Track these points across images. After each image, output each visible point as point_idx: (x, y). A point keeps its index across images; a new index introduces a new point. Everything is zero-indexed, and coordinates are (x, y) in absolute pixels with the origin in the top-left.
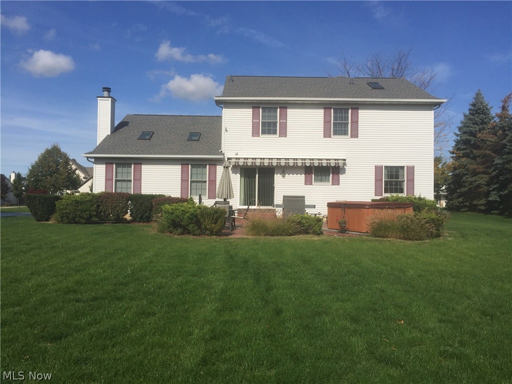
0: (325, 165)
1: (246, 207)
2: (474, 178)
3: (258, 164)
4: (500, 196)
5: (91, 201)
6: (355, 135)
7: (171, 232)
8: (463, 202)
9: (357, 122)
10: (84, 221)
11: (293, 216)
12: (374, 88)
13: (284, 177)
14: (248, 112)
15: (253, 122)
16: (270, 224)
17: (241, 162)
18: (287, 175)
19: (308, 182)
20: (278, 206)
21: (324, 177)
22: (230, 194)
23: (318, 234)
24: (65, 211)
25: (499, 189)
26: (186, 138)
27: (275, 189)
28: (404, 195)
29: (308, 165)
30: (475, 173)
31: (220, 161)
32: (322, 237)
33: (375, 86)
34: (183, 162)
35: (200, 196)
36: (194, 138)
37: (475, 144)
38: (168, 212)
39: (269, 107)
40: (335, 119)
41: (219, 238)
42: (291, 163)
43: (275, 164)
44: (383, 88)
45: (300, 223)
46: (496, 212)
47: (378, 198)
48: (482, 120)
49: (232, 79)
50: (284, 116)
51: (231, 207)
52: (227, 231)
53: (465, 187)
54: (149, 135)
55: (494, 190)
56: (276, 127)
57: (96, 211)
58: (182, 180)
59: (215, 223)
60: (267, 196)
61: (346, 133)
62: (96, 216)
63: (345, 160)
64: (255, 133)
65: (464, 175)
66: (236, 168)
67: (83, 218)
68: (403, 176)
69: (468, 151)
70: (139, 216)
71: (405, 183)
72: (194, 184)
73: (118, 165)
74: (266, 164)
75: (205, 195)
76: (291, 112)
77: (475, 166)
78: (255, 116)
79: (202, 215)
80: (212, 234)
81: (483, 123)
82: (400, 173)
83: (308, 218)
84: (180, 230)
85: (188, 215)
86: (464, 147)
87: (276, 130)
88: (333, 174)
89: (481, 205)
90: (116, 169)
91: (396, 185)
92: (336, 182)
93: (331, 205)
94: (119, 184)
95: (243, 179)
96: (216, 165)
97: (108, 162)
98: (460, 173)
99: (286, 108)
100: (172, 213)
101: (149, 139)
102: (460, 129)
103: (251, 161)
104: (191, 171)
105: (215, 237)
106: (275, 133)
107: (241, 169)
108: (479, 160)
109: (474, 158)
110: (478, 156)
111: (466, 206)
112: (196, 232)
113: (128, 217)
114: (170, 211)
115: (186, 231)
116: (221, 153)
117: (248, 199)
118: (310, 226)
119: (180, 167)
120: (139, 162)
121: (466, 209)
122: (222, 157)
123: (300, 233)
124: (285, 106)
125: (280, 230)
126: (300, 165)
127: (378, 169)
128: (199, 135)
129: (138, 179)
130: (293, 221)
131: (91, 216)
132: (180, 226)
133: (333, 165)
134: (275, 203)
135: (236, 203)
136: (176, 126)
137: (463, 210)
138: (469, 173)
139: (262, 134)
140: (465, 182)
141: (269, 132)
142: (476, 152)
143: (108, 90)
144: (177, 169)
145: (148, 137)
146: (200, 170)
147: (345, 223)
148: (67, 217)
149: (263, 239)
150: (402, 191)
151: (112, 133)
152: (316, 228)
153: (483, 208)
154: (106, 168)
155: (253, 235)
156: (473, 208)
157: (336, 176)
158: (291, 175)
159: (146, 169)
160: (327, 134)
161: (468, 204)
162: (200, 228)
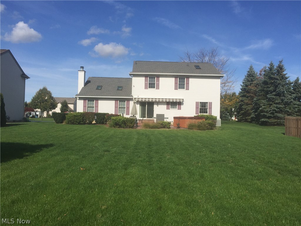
0: (175, 101)
1: (142, 119)
2: (246, 107)
3: (147, 101)
4: (255, 115)
5: (80, 115)
6: (187, 89)
7: (114, 127)
8: (242, 118)
9: (189, 83)
10: (77, 123)
11: (160, 122)
12: (197, 69)
13: (158, 106)
14: (143, 79)
15: (145, 83)
16: (151, 124)
17: (140, 100)
18: (159, 105)
19: (168, 108)
20: (154, 118)
21: (174, 106)
22: (136, 113)
23: (169, 128)
24: (70, 119)
25: (255, 112)
26: (117, 89)
27: (154, 111)
28: (208, 114)
29: (168, 101)
30: (247, 104)
31: (131, 99)
32: (170, 129)
33: (197, 67)
34: (116, 100)
35: (123, 113)
36: (120, 89)
37: (248, 91)
38: (114, 120)
39: (152, 77)
40: (180, 82)
41: (133, 129)
42: (161, 100)
43: (154, 101)
44: (201, 69)
45: (162, 124)
46: (254, 122)
47: (196, 115)
48: (252, 80)
49: (136, 63)
50: (158, 81)
51: (136, 118)
52: (135, 127)
53: (243, 110)
54: (100, 87)
55: (253, 112)
56: (155, 85)
57: (82, 119)
58: (115, 107)
59: (131, 124)
60: (151, 114)
61: (184, 88)
62: (83, 121)
63: (183, 99)
64: (146, 88)
65: (243, 105)
66: (138, 102)
67: (77, 122)
68: (207, 106)
69: (245, 94)
70: (99, 121)
71: (208, 109)
72: (120, 109)
73: (88, 101)
74: (150, 101)
75: (125, 113)
76: (161, 79)
77: (247, 101)
78: (146, 80)
79: (127, 121)
80: (130, 128)
81: (252, 81)
82: (206, 105)
83: (165, 122)
84: (118, 126)
85: (121, 120)
86: (244, 92)
87: (155, 86)
88: (178, 105)
89: (249, 119)
90: (88, 102)
91: (204, 110)
92: (179, 109)
93: (175, 118)
94: (89, 108)
95: (141, 107)
96: (129, 101)
97: (84, 99)
98: (241, 104)
99: (159, 77)
100: (116, 120)
101: (101, 89)
102: (243, 83)
103: (144, 99)
104: (119, 103)
105: (131, 129)
106: (154, 87)
107: (140, 102)
108: (249, 98)
109: (247, 97)
110: (249, 97)
111: (243, 120)
112: (124, 127)
113: (94, 122)
114: (115, 119)
115: (120, 126)
116: (132, 96)
117: (143, 115)
118: (166, 125)
119: (114, 101)
120: (97, 99)
121: (244, 121)
122: (132, 97)
123: (162, 128)
124: (158, 76)
125: (155, 127)
126: (164, 101)
127: (197, 103)
128: (122, 87)
129: (97, 107)
130: (160, 123)
131: (80, 121)
132: (118, 125)
133: (178, 101)
134: (154, 117)
135: (138, 117)
136: (111, 83)
137: (242, 121)
138: (245, 104)
139: (149, 88)
140: (243, 108)
141: (152, 87)
142: (248, 95)
143: (82, 67)
144: (113, 103)
145: (100, 88)
146: (123, 103)
147: (179, 124)
148: (71, 122)
149: (148, 129)
150: (207, 112)
151: (84, 86)
152: (168, 126)
153: (249, 120)
154: (84, 102)
155: (145, 128)
156: (246, 121)
157: (179, 106)
158: (161, 105)
159: (100, 102)
160: (176, 89)
161: (244, 118)
162: (125, 125)
